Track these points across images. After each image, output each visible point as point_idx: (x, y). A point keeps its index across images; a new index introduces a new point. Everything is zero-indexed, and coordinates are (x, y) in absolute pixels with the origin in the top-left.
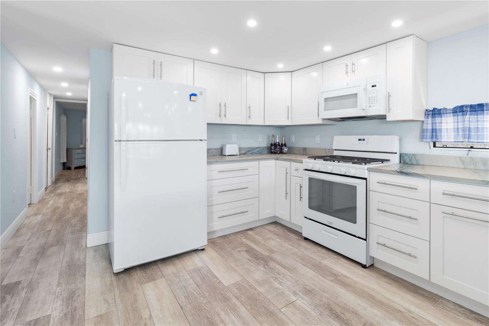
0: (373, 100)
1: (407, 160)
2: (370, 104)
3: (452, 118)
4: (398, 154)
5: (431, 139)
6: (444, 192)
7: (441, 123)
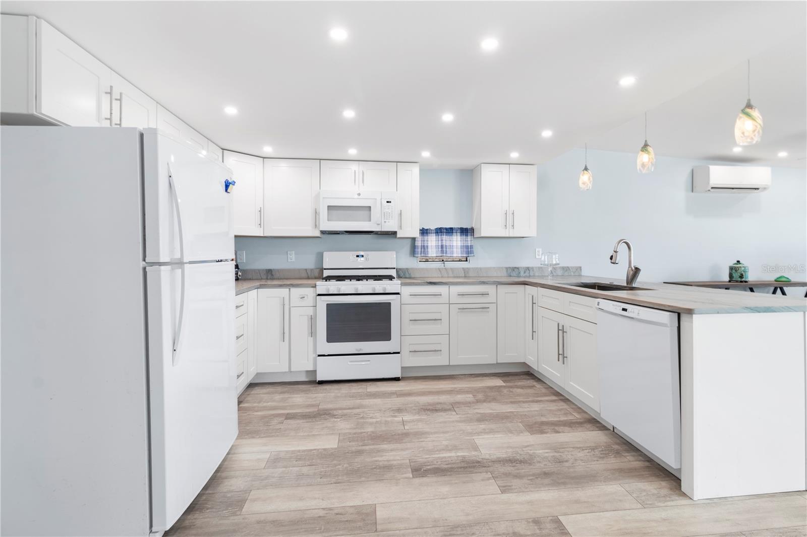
0: (388, 216)
1: (401, 274)
2: (384, 219)
3: (435, 237)
4: (395, 270)
5: (421, 254)
6: (459, 294)
7: (427, 241)
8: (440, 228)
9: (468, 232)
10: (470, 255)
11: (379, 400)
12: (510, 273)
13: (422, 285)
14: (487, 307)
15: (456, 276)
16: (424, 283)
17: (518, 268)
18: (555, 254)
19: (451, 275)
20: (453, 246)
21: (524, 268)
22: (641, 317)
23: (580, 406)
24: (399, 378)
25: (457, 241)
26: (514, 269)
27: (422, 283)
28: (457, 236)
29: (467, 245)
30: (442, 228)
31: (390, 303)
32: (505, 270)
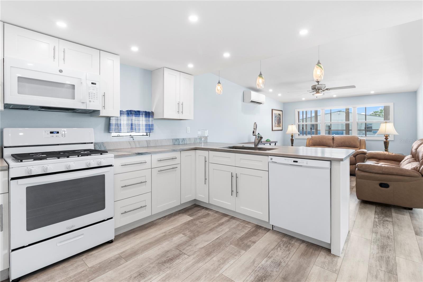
0: (93, 96)
1: (97, 148)
2: (90, 98)
3: (126, 117)
4: (93, 144)
5: (115, 131)
6: (158, 160)
7: (120, 120)
8: (130, 111)
9: (150, 115)
10: (151, 131)
11: (110, 272)
12: (174, 142)
13: (132, 156)
14: (175, 167)
15: (141, 146)
16: (133, 154)
17: (178, 139)
18: (206, 130)
19: (138, 146)
20: (140, 124)
21: (181, 139)
22: (309, 165)
23: (244, 220)
24: (112, 240)
25: (142, 121)
26: (177, 140)
27: (132, 154)
28: (142, 117)
29: (149, 124)
30: (132, 110)
31: (104, 175)
32: (171, 140)
